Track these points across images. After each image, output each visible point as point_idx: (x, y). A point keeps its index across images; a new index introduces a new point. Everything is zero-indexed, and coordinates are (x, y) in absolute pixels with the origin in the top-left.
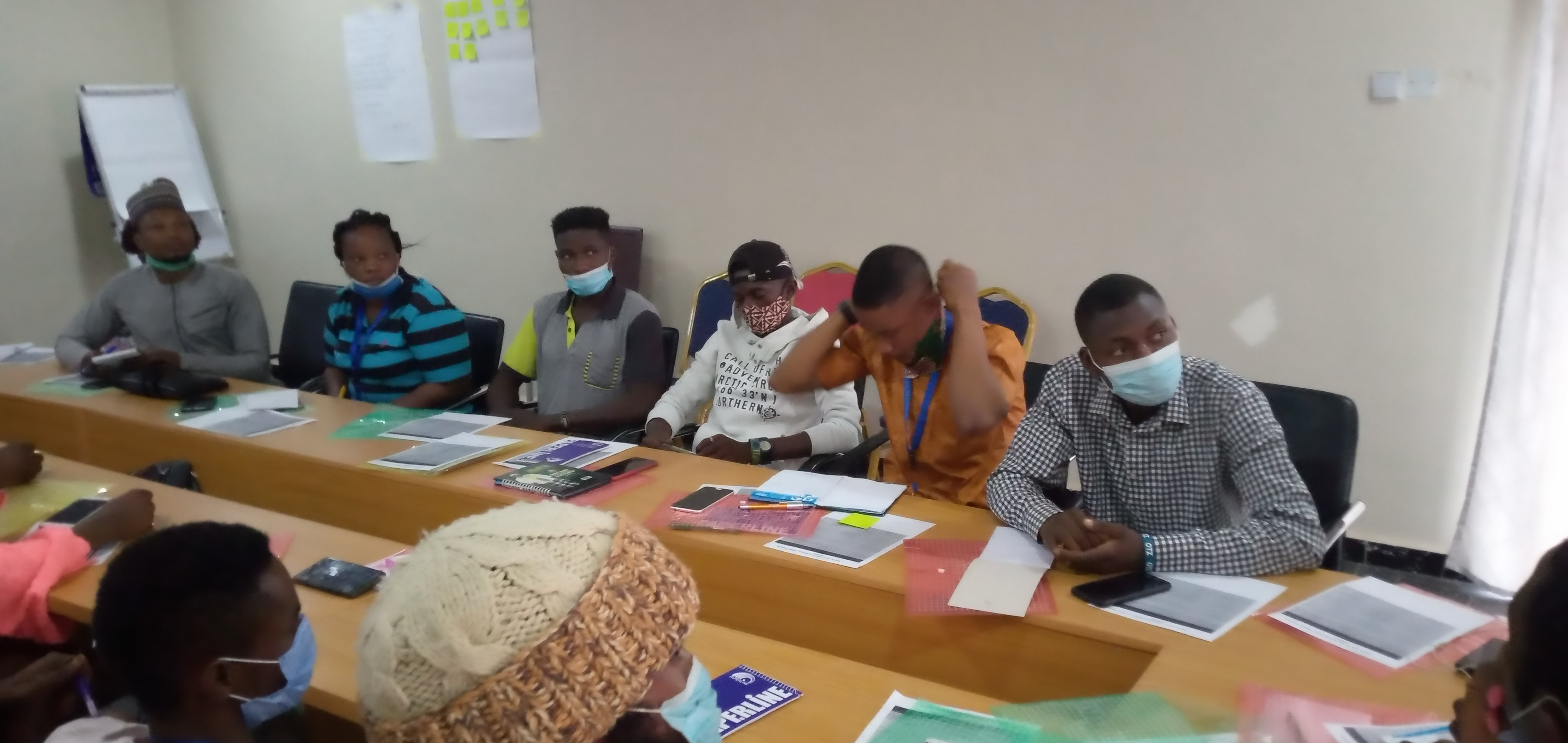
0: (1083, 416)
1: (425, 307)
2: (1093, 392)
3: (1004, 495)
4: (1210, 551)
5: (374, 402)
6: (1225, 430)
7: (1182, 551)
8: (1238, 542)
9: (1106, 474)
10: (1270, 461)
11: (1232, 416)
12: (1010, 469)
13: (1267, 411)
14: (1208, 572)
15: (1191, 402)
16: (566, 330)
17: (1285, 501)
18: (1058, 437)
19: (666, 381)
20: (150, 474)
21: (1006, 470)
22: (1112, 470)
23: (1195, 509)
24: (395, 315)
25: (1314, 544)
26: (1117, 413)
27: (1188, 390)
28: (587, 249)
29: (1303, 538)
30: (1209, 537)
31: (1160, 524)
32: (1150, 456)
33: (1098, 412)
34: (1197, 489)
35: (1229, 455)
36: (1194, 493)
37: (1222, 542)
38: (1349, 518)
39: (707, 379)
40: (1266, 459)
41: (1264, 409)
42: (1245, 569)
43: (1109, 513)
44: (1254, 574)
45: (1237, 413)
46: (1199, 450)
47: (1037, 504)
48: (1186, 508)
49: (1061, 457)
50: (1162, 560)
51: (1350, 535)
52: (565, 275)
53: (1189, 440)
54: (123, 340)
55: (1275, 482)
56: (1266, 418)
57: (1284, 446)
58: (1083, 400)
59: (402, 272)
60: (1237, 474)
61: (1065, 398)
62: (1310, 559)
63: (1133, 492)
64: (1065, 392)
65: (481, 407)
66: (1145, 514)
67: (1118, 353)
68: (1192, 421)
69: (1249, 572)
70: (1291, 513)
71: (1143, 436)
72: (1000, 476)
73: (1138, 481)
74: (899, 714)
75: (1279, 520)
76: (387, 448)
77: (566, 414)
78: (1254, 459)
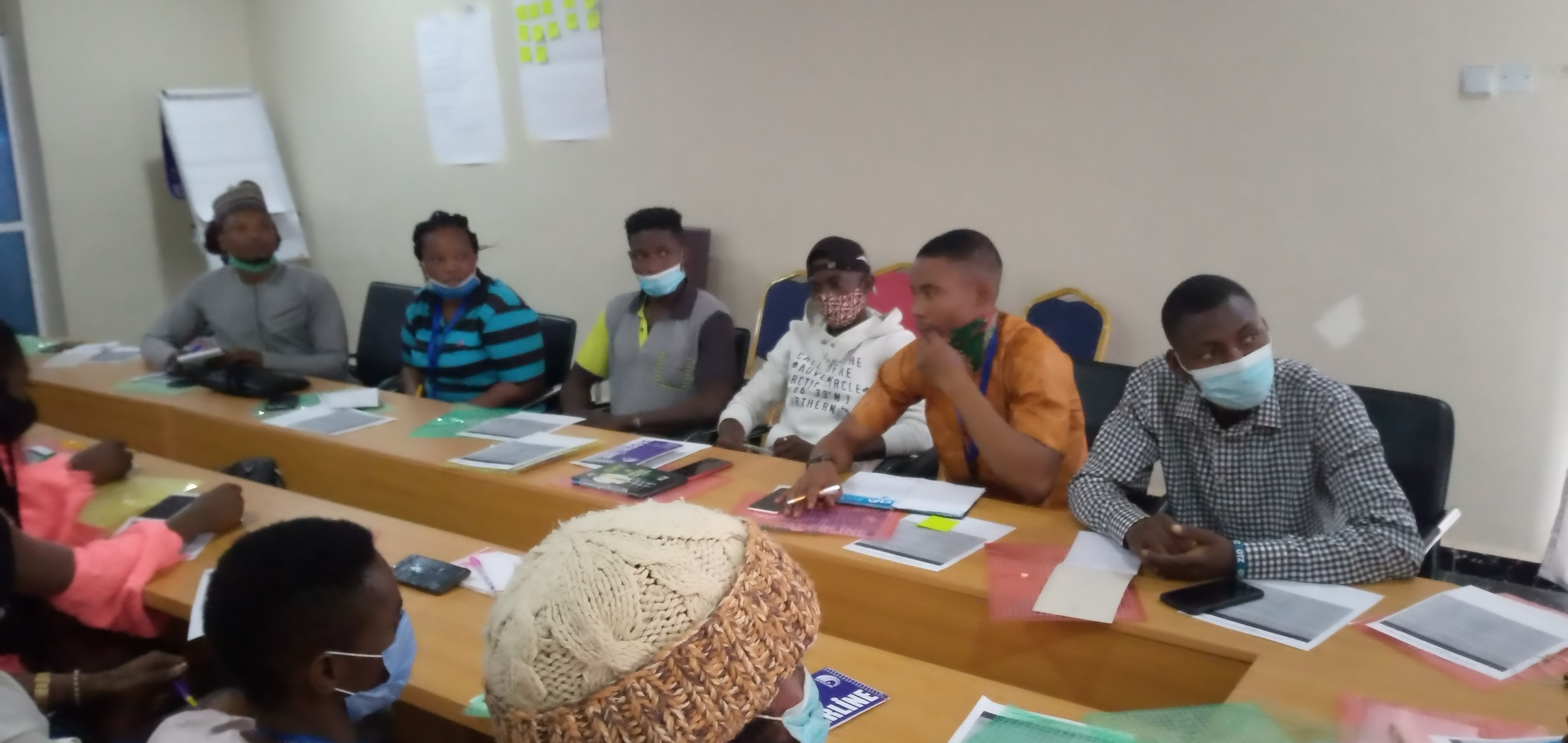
0: (1169, 419)
1: (501, 307)
2: (1179, 395)
3: (1087, 499)
4: (1304, 558)
5: (451, 401)
6: (1319, 434)
7: (1275, 559)
8: (1333, 550)
9: (1192, 479)
10: (1366, 466)
11: (1326, 420)
12: (1093, 472)
13: (1363, 415)
14: (1302, 580)
15: (1283, 405)
16: (638, 330)
17: (1382, 508)
18: (1142, 441)
19: (737, 383)
20: (234, 470)
21: (1088, 473)
22: (1198, 475)
23: (1287, 516)
24: (472, 315)
25: (1412, 552)
26: (1205, 417)
27: (1279, 392)
28: (660, 249)
29: (1401, 545)
30: (1303, 544)
31: (1250, 530)
32: (1239, 461)
33: (1185, 416)
34: (1288, 495)
35: (1322, 460)
36: (1286, 498)
37: (1316, 549)
38: (1444, 526)
39: (779, 379)
40: (1362, 465)
41: (1360, 413)
42: (1341, 577)
43: (1195, 519)
44: (1350, 582)
45: (1332, 417)
46: (1292, 455)
47: (1122, 508)
48: (1278, 514)
49: (1145, 460)
50: (1254, 567)
51: (1444, 544)
52: (638, 276)
53: (1280, 445)
54: (205, 339)
55: (1372, 488)
56: (1362, 422)
57: (1380, 450)
58: (1168, 403)
59: (479, 274)
60: (1331, 479)
61: (1150, 401)
62: (1408, 567)
63: (1222, 498)
64: (1150, 395)
65: (554, 406)
66: (1233, 520)
67: (1207, 356)
68: (1285, 424)
69: (1345, 580)
70: (1389, 519)
71: (1232, 440)
72: (1082, 479)
73: (1227, 486)
74: (988, 720)
75: (1376, 527)
76: (466, 447)
77: (640, 415)
78: (1350, 464)
